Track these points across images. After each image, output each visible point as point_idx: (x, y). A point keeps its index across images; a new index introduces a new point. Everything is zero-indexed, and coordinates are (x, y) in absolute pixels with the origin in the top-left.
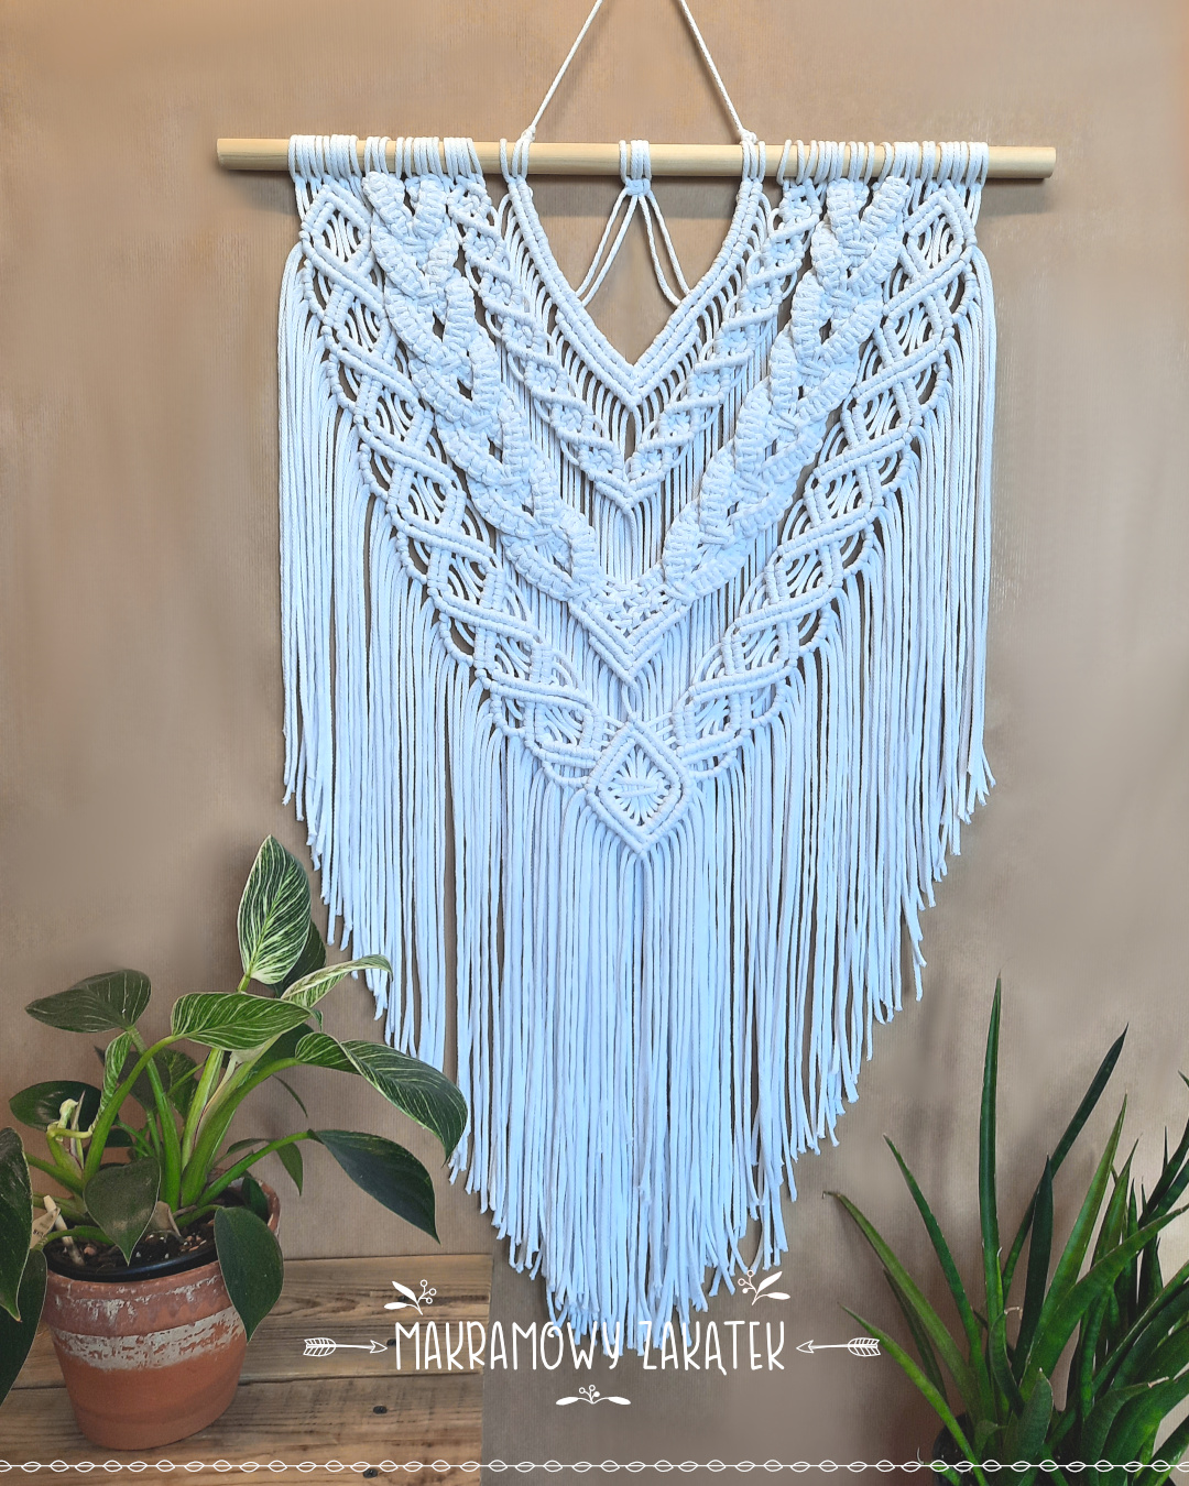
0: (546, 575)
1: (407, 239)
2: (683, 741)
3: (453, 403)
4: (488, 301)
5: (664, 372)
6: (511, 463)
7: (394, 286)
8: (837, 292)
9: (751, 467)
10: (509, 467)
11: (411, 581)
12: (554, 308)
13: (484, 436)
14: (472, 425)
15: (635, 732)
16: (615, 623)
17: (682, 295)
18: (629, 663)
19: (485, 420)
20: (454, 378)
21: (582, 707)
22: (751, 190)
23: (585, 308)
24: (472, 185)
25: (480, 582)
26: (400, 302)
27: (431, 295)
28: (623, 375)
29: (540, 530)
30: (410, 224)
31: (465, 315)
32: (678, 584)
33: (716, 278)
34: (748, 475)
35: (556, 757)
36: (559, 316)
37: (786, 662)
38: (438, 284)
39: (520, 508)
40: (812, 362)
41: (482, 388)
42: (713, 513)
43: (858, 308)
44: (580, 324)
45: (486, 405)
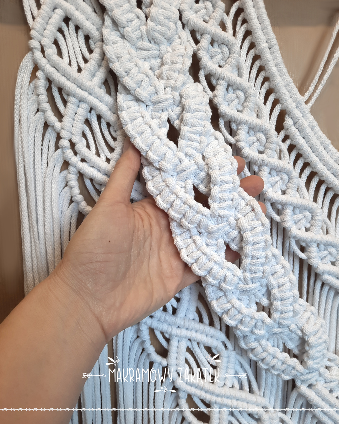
1: (140, 43)
12: (283, 114)
13: (221, 242)
14: (210, 233)
19: (223, 227)
20: (189, 184)
26: (133, 108)
27: (166, 100)
30: (144, 28)
31: (202, 119)
38: (174, 88)
45: (224, 213)
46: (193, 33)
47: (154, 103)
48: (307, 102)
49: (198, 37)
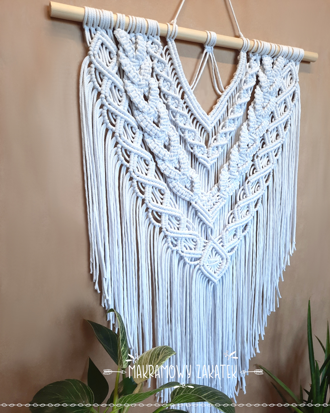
2: (225, 244)
4: (163, 88)
6: (173, 152)
8: (266, 94)
9: (244, 152)
11: (137, 198)
12: (184, 93)
14: (158, 138)
15: (213, 244)
16: (205, 207)
21: (196, 237)
22: (243, 55)
23: (194, 93)
24: (156, 40)
25: (162, 197)
26: (131, 86)
27: (144, 84)
28: (205, 119)
29: (182, 177)
30: (134, 54)
31: (156, 94)
32: (223, 192)
34: (243, 155)
35: (189, 255)
36: (185, 96)
37: (251, 215)
38: (146, 80)
39: (174, 168)
40: (260, 117)
41: (163, 123)
46: (151, 57)
47: (138, 85)
48: (192, 89)
49: (153, 59)
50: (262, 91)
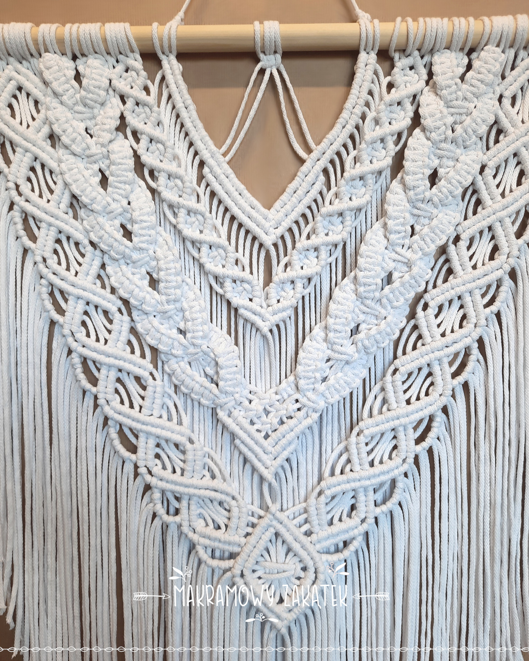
0: (197, 387)
1: (77, 108)
2: (316, 529)
3: (115, 244)
4: (146, 158)
5: (295, 215)
6: (166, 294)
7: (66, 147)
8: (443, 145)
9: (371, 295)
10: (164, 298)
11: (84, 392)
12: (202, 164)
13: (143, 271)
14: (134, 263)
15: (275, 523)
16: (256, 427)
17: (309, 151)
18: (269, 463)
19: (144, 258)
20: (117, 223)
21: (229, 499)
22: (367, 61)
23: (228, 163)
24: (131, 62)
25: (142, 392)
26: (71, 160)
27: (97, 154)
28: (260, 218)
29: (192, 350)
30: (78, 96)
31: (126, 170)
32: (310, 394)
33: (338, 135)
34: (368, 302)
35: (207, 542)
36: (206, 170)
37: (404, 461)
38: (103, 145)
39: (175, 331)
40: (422, 206)
41: (140, 232)
42: (338, 335)
43: (462, 158)
44: (223, 177)
45: (144, 245)
46: (122, 97)
47: (88, 157)
48: (224, 155)
49: (126, 99)
50: (428, 139)
